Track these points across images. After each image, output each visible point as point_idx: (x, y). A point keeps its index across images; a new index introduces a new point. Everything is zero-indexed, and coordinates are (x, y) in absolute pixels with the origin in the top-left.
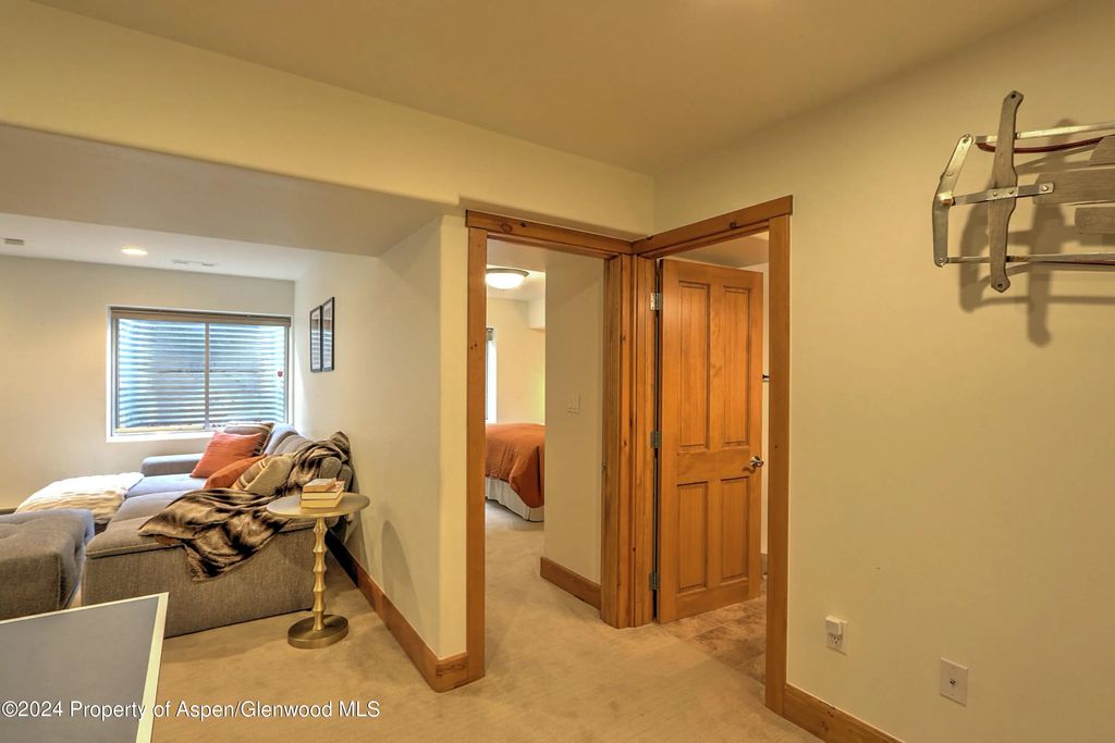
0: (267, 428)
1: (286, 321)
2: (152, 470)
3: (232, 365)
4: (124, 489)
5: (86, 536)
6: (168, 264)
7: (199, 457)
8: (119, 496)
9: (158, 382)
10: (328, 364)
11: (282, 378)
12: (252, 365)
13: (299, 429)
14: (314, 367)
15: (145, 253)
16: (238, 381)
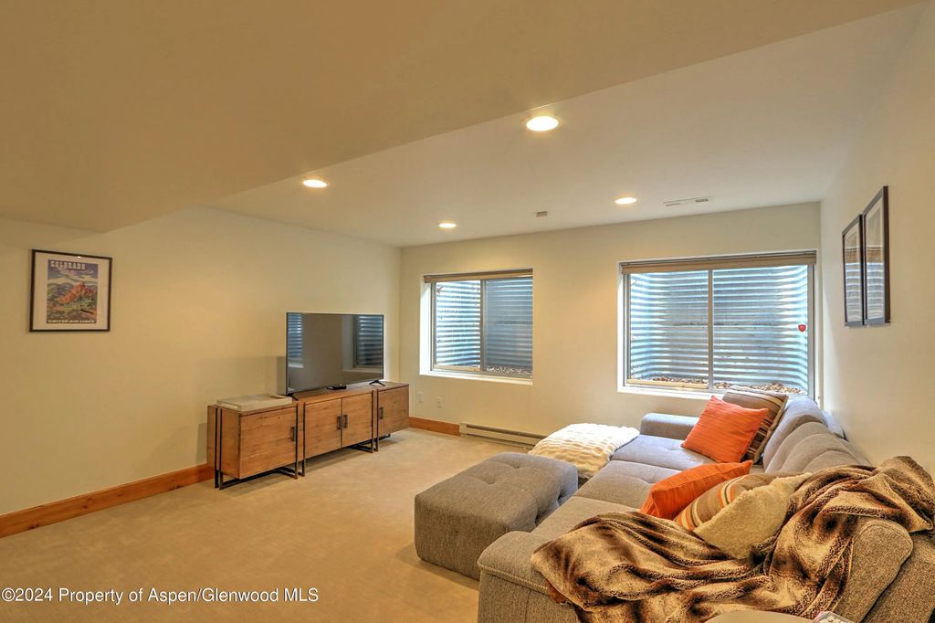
0: (778, 402)
1: (809, 258)
2: (650, 429)
3: (747, 317)
4: (610, 448)
5: (560, 497)
6: (661, 211)
7: (693, 421)
8: (605, 455)
9: (672, 335)
10: (876, 312)
11: (805, 334)
12: (768, 316)
13: (829, 408)
14: (850, 318)
15: (634, 200)
16: (752, 335)
